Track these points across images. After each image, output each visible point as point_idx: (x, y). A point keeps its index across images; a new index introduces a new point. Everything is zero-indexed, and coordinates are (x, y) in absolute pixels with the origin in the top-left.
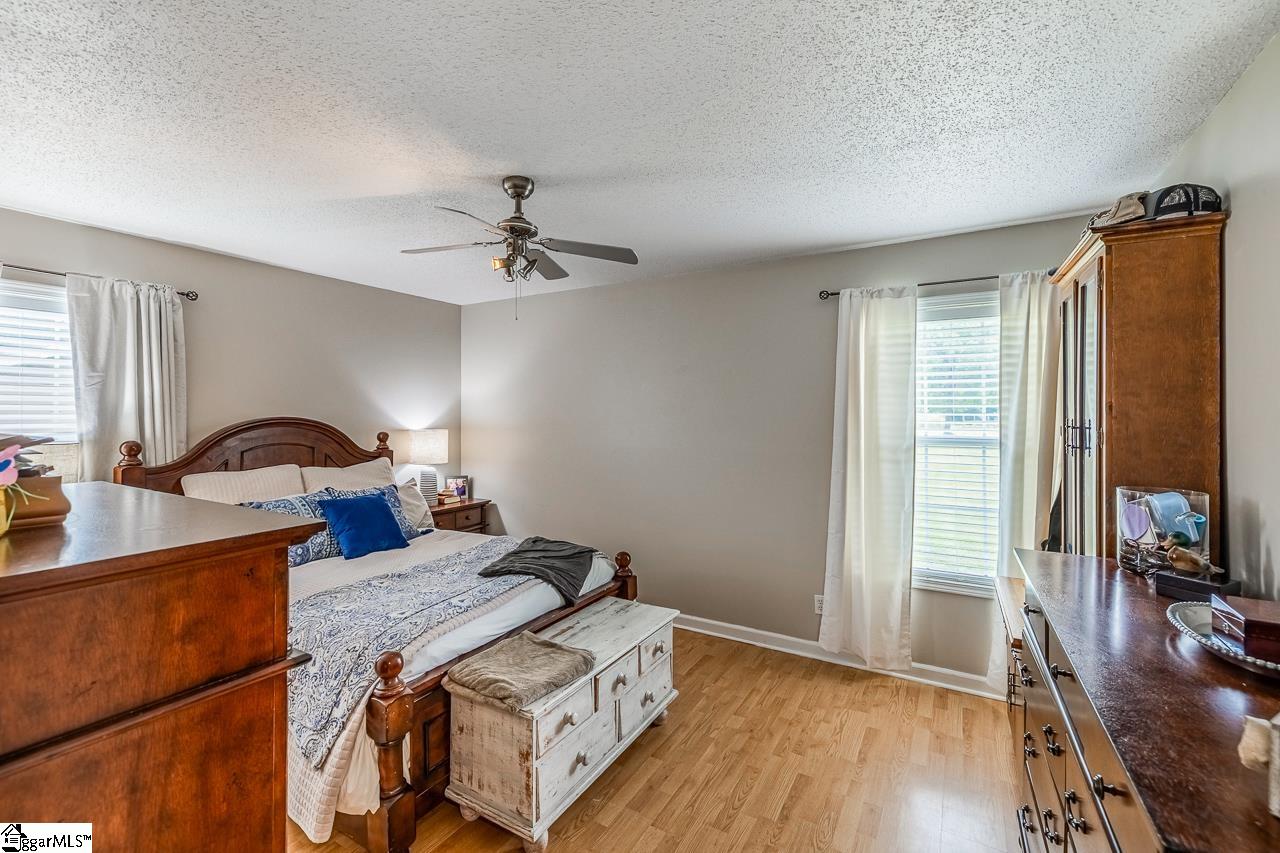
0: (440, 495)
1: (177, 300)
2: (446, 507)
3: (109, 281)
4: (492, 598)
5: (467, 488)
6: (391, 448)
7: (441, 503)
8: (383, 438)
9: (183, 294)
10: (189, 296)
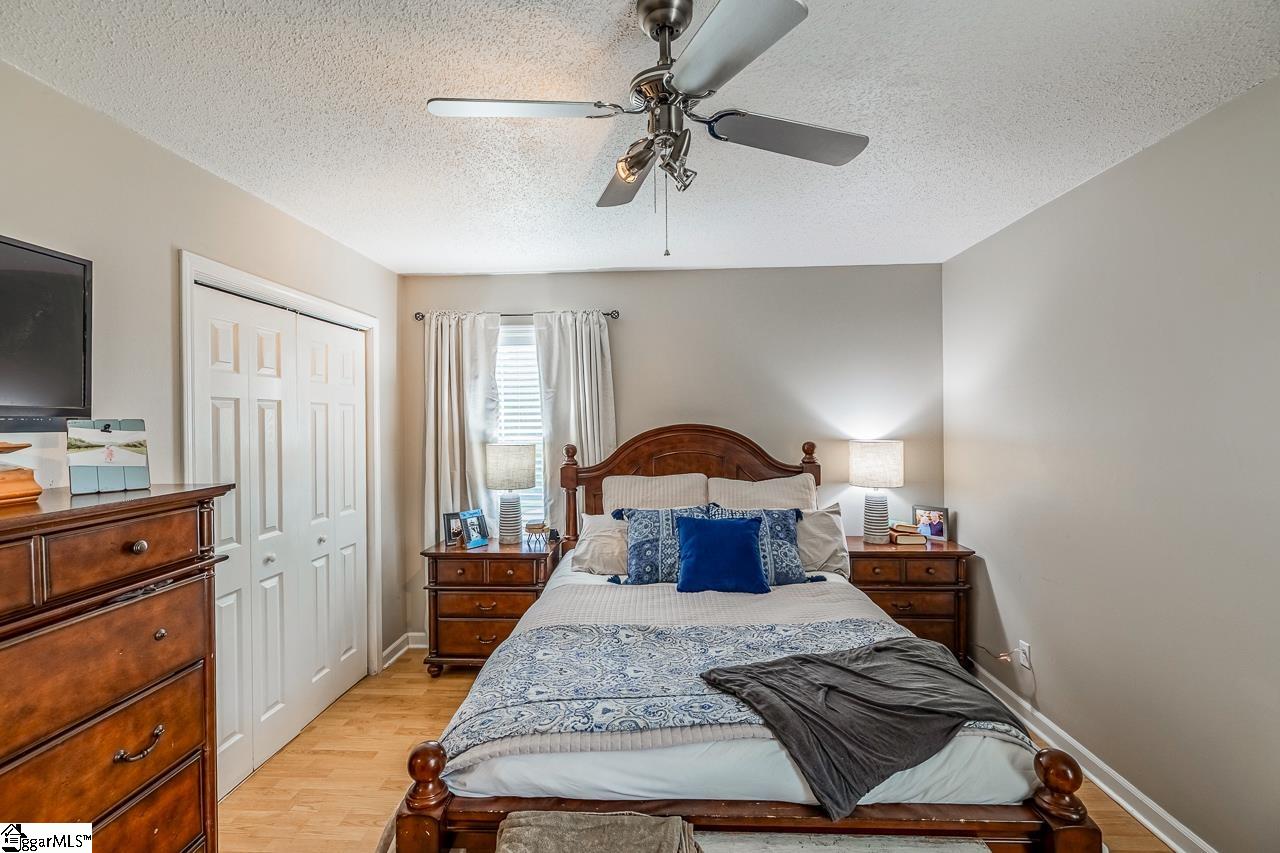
0: (892, 529)
1: (603, 320)
2: (900, 549)
3: (559, 312)
4: (647, 728)
5: (947, 526)
6: (819, 462)
7: (893, 542)
8: (809, 449)
9: (608, 314)
10: (613, 315)
